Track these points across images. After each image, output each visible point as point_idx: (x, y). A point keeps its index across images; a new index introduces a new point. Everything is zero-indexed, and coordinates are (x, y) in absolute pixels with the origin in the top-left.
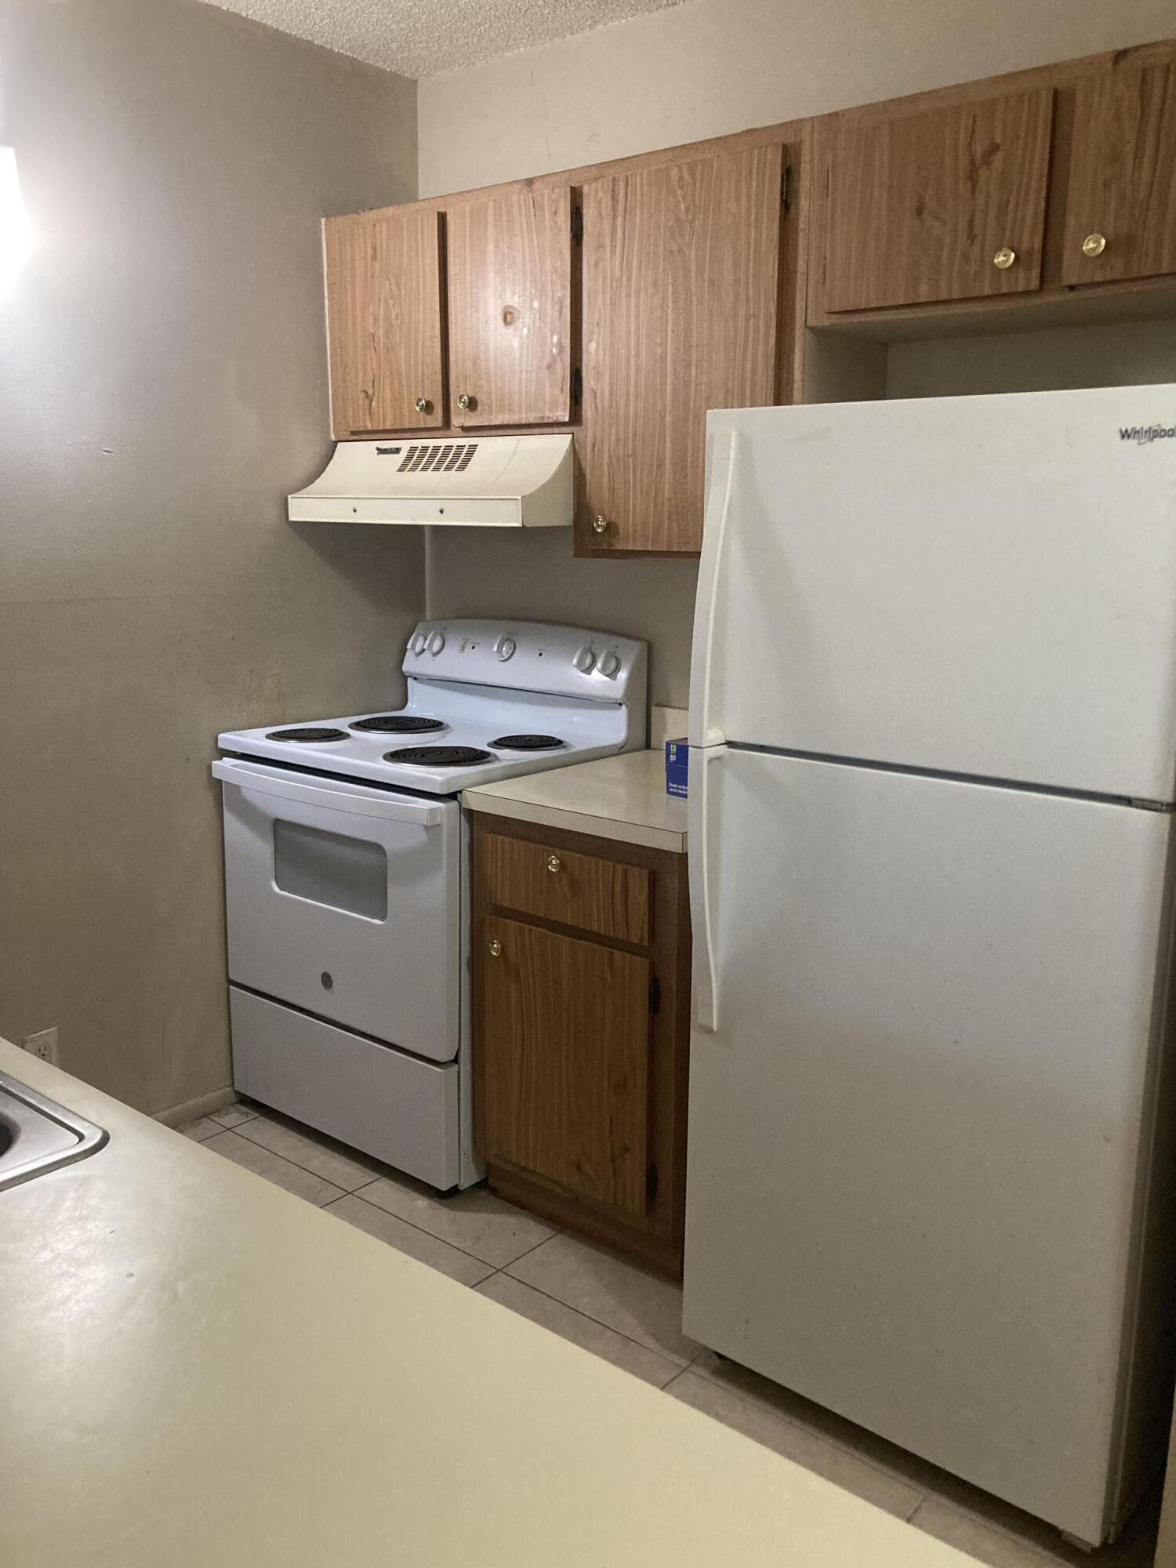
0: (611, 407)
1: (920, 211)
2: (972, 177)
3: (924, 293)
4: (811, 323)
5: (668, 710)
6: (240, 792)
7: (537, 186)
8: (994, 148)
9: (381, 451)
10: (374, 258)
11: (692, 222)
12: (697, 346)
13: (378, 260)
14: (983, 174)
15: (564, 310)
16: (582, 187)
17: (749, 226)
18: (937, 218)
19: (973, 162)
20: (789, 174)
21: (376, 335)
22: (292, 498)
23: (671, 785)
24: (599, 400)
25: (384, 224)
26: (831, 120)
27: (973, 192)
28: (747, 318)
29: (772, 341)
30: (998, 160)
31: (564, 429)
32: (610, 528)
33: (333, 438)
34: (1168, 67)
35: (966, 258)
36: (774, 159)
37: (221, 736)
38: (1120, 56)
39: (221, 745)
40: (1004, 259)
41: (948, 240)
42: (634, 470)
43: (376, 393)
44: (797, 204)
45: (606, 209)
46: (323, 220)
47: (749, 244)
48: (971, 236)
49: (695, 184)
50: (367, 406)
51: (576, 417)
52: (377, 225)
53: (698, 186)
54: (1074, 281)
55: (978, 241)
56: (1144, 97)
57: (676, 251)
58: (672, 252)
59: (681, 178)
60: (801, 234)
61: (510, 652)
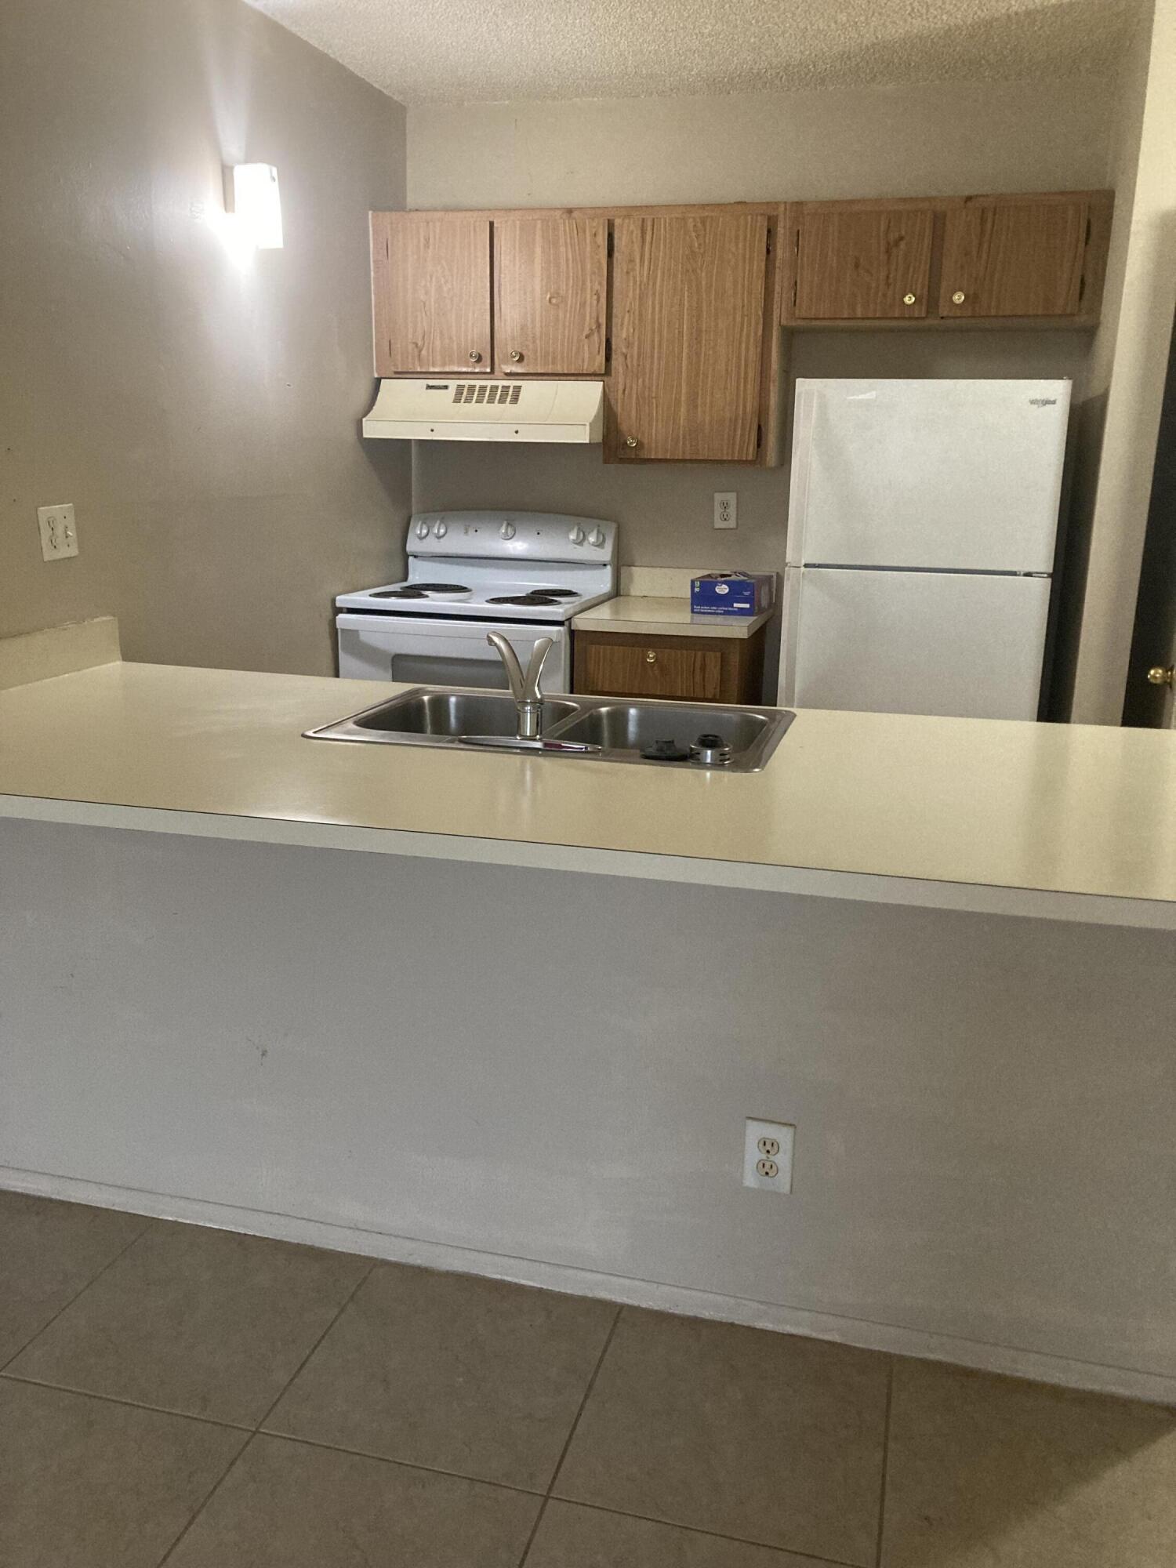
0: (639, 365)
1: (857, 266)
2: (888, 252)
3: (859, 313)
4: (784, 322)
5: (634, 568)
6: (358, 636)
7: (575, 214)
8: (901, 238)
9: (429, 387)
10: (427, 245)
11: (703, 255)
12: (706, 331)
13: (431, 247)
14: (894, 251)
15: (601, 299)
16: (614, 220)
17: (744, 262)
18: (868, 271)
19: (888, 243)
20: (770, 233)
21: (427, 303)
22: (367, 420)
23: (695, 607)
24: (629, 360)
25: (438, 224)
26: (798, 207)
27: (889, 259)
28: (742, 317)
29: (760, 332)
30: (903, 245)
31: (600, 378)
32: (640, 444)
33: (376, 376)
34: (995, 209)
35: (884, 295)
36: (762, 223)
37: (338, 598)
38: (969, 199)
39: (338, 604)
40: (909, 299)
41: (874, 285)
42: (657, 407)
43: (426, 344)
44: (775, 250)
45: (636, 238)
46: (370, 213)
47: (744, 273)
48: (888, 285)
49: (705, 230)
50: (416, 353)
51: (608, 372)
52: (431, 224)
53: (708, 231)
54: (945, 314)
55: (892, 287)
56: (983, 220)
57: (690, 271)
58: (688, 271)
59: (695, 226)
60: (777, 270)
61: (513, 533)
